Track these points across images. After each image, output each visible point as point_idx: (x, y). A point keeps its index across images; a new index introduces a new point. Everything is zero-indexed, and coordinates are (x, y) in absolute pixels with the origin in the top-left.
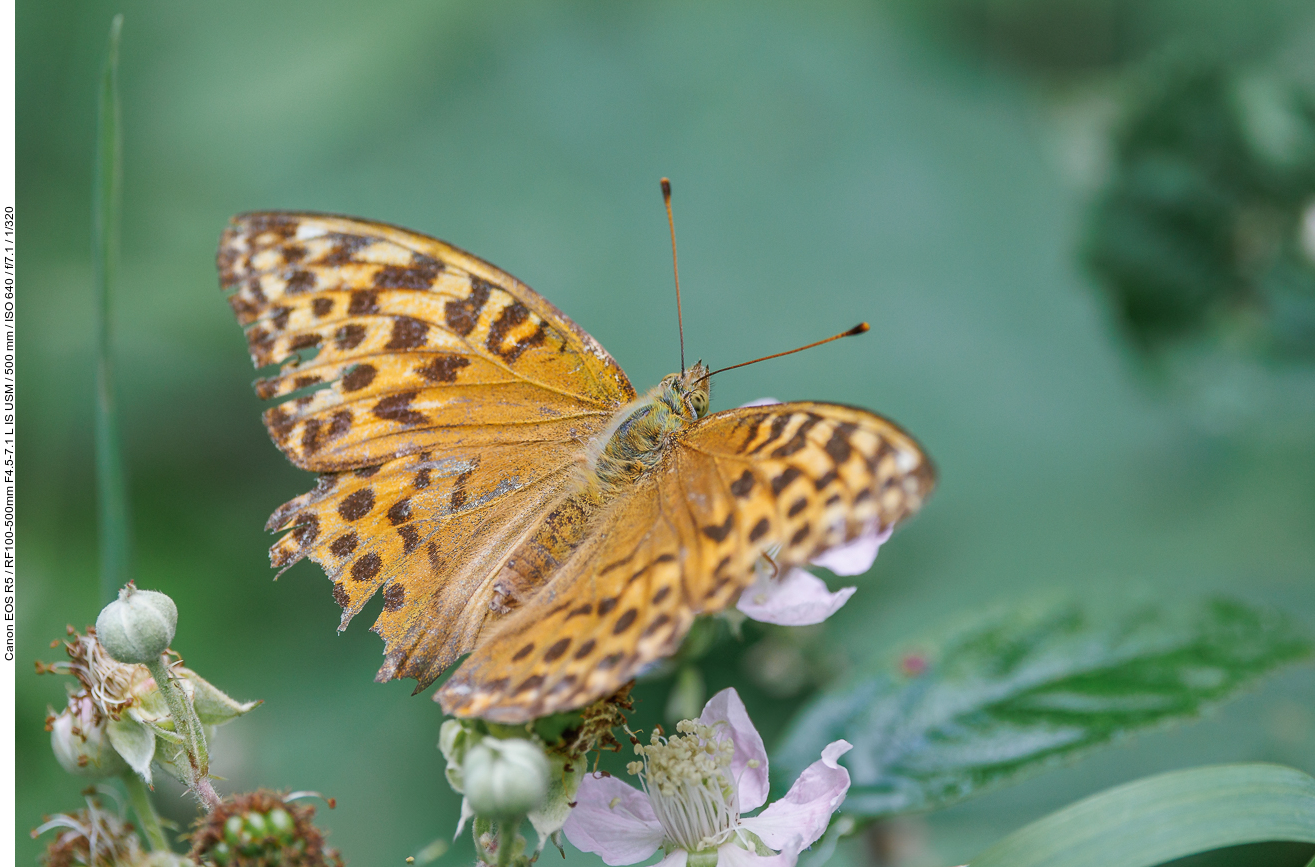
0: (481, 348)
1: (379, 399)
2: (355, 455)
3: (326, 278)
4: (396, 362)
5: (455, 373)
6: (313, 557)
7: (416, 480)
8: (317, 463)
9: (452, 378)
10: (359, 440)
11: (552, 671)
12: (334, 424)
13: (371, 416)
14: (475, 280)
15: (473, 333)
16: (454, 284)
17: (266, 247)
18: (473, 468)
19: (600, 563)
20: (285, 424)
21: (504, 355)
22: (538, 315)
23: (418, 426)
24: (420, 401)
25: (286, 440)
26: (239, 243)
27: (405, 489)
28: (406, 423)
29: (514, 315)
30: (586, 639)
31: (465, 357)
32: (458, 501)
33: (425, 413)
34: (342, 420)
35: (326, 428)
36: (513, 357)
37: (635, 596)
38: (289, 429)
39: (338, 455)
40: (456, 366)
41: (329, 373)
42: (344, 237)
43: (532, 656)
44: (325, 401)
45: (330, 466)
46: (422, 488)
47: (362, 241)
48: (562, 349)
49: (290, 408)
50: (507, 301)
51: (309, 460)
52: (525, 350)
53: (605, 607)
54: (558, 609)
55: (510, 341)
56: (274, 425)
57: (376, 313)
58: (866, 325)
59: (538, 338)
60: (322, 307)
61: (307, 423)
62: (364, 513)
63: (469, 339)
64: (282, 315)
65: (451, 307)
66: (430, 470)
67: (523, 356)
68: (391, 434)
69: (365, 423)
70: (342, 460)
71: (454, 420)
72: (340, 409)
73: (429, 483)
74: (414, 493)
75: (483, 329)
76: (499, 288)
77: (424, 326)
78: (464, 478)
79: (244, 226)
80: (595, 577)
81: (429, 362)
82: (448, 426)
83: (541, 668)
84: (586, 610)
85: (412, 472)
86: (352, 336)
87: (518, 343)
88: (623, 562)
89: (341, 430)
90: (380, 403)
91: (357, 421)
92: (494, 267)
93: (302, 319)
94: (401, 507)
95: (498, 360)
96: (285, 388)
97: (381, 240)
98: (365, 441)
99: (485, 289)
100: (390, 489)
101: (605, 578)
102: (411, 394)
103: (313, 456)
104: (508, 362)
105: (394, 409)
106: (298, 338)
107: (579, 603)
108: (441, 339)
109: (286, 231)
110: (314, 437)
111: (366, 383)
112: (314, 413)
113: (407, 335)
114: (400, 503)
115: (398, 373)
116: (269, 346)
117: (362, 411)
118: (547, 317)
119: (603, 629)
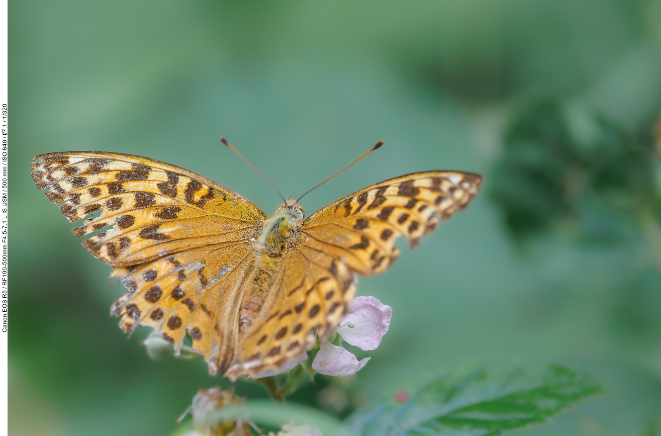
0: (184, 202)
1: (140, 230)
2: (138, 257)
3: (92, 179)
4: (143, 213)
5: (176, 214)
6: (144, 324)
7: (179, 276)
8: (120, 263)
9: (175, 217)
10: (137, 250)
11: (284, 343)
12: (121, 243)
13: (139, 238)
14: (169, 173)
15: (177, 196)
16: (158, 174)
17: (56, 169)
18: (204, 265)
19: (286, 291)
20: (96, 248)
21: (197, 204)
22: (206, 185)
23: (165, 241)
24: (162, 229)
25: (99, 254)
26: (41, 168)
27: (175, 282)
28: (158, 240)
29: (194, 186)
30: (296, 324)
31: (178, 207)
32: (204, 282)
33: (166, 234)
34: (125, 242)
35: (118, 246)
36: (201, 204)
37: (314, 299)
38: (99, 248)
39: (129, 257)
40: (175, 211)
41: (110, 221)
42: (94, 160)
43: (268, 341)
44: (113, 234)
45: (127, 263)
46: (183, 280)
47: (104, 161)
48: (225, 199)
49: (95, 239)
50: (189, 181)
51: (115, 261)
52: (206, 201)
53: (299, 309)
54: (272, 317)
55: (197, 197)
56: (90, 248)
57: (124, 192)
58: (382, 141)
59: (210, 195)
60: (95, 192)
61: (107, 245)
62: (159, 298)
63: (176, 198)
64: (76, 198)
65: (161, 186)
66: (183, 271)
67: (206, 204)
68: (153, 246)
69: (137, 242)
70: (132, 260)
71: (183, 236)
72: (122, 237)
73: (185, 277)
74: (180, 283)
75: (181, 195)
76: (182, 175)
77: (152, 195)
78: (201, 271)
79: (41, 160)
80: (286, 298)
81: (160, 211)
82: (180, 239)
83: (277, 343)
84: (289, 312)
85: (175, 273)
86: (115, 204)
87: (201, 198)
88: (298, 288)
89: (126, 246)
90: (142, 231)
91: (132, 241)
92: (175, 166)
93: (86, 199)
94: (178, 291)
95: (195, 206)
96: (89, 231)
97: (114, 160)
98: (140, 250)
99: (175, 176)
100: (168, 284)
101: (293, 297)
102: (156, 226)
103: (116, 259)
104: (200, 207)
105: (150, 234)
106: (88, 207)
107: (283, 310)
108: (162, 200)
109: (64, 161)
110: (113, 250)
111: (131, 224)
112: (109, 240)
113: (144, 200)
114: (175, 289)
115: (145, 217)
116: (74, 212)
117: (134, 236)
118: (211, 185)
119: (303, 318)
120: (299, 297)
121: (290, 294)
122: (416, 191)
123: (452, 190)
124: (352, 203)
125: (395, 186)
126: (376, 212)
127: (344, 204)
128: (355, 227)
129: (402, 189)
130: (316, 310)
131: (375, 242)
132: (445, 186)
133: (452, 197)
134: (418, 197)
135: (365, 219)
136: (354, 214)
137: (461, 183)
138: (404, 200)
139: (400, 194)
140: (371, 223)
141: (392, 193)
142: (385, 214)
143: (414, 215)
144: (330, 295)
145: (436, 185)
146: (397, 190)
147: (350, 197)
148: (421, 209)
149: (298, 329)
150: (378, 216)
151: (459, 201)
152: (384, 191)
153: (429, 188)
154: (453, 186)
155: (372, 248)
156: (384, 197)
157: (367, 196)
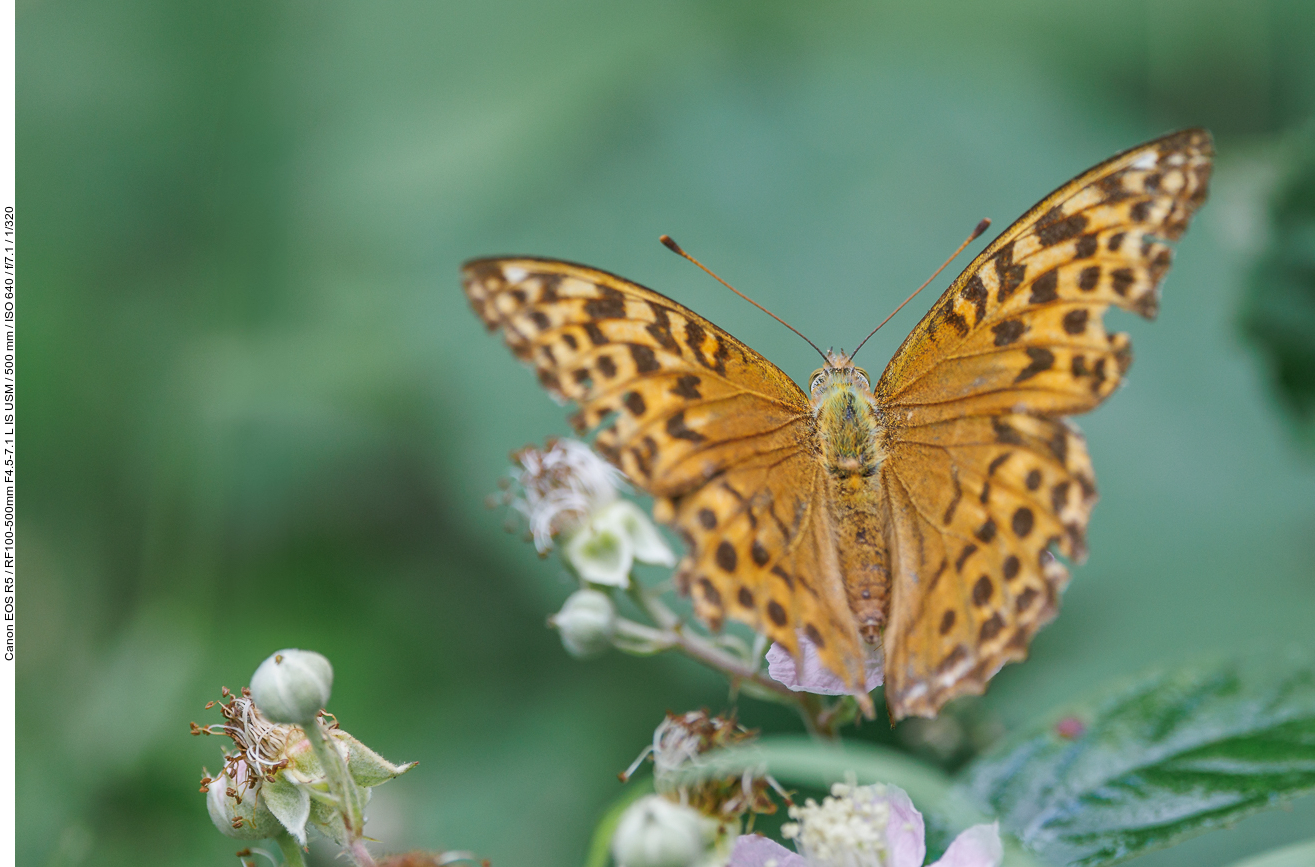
0: (698, 364)
4: (652, 386)
5: (697, 391)
11: (1000, 605)
14: (651, 304)
21: (716, 370)
22: (710, 331)
24: (689, 420)
29: (694, 333)
30: (1001, 561)
31: (694, 375)
36: (722, 371)
43: (961, 617)
50: (684, 321)
53: (987, 534)
59: (723, 351)
63: (685, 357)
65: (652, 332)
67: (727, 369)
75: (686, 350)
76: (670, 309)
77: (649, 350)
81: (674, 383)
84: (969, 551)
87: (715, 358)
95: (716, 375)
97: (567, 276)
99: (662, 312)
104: (723, 376)
106: (574, 372)
108: (668, 361)
113: (644, 360)
118: (714, 331)
119: (1007, 543)
120: (972, 515)
121: (948, 518)
123: (1153, 181)
124: (958, 310)
125: (1028, 236)
126: (1022, 298)
127: (941, 319)
128: (997, 343)
129: (1043, 233)
130: (1024, 521)
131: (1062, 345)
132: (1134, 183)
133: (1165, 193)
134: (1090, 228)
135: (1009, 320)
136: (977, 324)
137: (1162, 160)
138: (1068, 248)
139: (1048, 243)
140: (1026, 320)
141: (1029, 251)
142: (1045, 289)
143: (1106, 261)
144: (1034, 480)
145: (1113, 192)
146: (1035, 240)
147: (944, 302)
148: (1115, 244)
149: (1012, 567)
150: (1031, 301)
151: (1183, 190)
152: (1010, 255)
153: (1101, 204)
154: (1151, 174)
155: (1063, 359)
156: (1016, 266)
157: (980, 281)
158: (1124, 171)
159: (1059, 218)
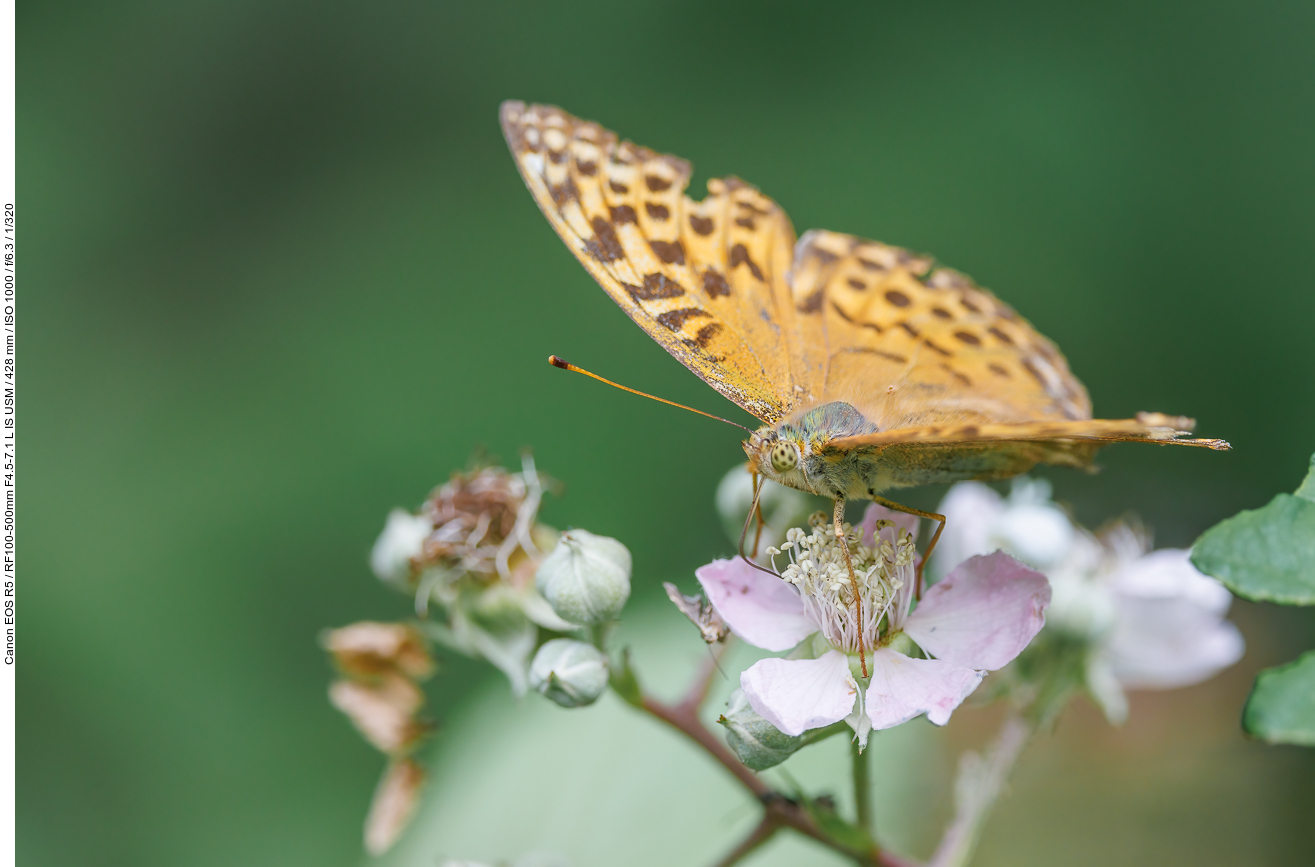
119: (920, 317)
120: (896, 340)
122: (598, 225)
123: (555, 157)
124: (693, 336)
125: (615, 270)
126: (678, 273)
127: (702, 351)
128: (727, 294)
129: (612, 255)
130: (896, 298)
131: (725, 237)
132: (558, 174)
133: (566, 148)
134: (605, 214)
135: (703, 284)
136: (707, 315)
137: (533, 149)
138: (626, 234)
139: (621, 254)
140: (703, 268)
141: (629, 270)
142: (671, 252)
143: (639, 196)
144: (857, 285)
145: (566, 193)
146: (618, 263)
147: (686, 347)
148: (620, 188)
149: (941, 313)
150: (682, 263)
151: (563, 131)
152: (633, 287)
153: (579, 202)
154: (548, 157)
155: (740, 236)
156: (645, 283)
157: (661, 315)
158: (546, 182)
159: (597, 241)
